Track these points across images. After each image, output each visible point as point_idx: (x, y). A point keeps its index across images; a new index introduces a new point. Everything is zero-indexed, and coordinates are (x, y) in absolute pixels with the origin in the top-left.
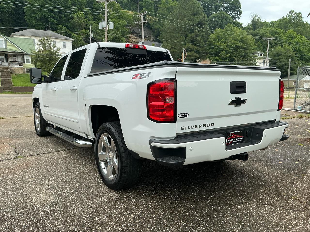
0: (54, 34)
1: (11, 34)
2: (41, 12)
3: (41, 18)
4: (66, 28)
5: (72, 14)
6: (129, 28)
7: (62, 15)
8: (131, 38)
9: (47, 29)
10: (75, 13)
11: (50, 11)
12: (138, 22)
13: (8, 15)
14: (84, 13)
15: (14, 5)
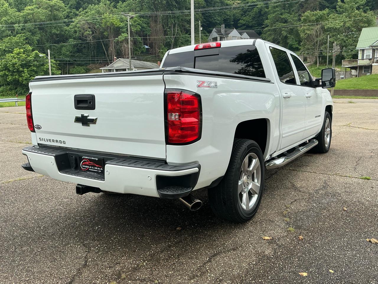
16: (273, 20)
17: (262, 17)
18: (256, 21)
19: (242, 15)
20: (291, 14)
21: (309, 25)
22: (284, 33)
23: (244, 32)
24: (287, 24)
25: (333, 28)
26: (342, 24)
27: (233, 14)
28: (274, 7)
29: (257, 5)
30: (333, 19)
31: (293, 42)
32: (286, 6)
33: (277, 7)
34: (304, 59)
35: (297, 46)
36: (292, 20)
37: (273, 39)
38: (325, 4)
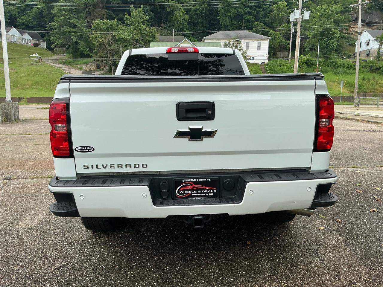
0: (249, 34)
1: (202, 39)
2: (236, 8)
3: (235, 16)
4: (264, 24)
5: (272, 5)
6: (350, 15)
7: (259, 10)
8: (353, 28)
9: (241, 29)
10: (276, 4)
11: (245, 7)
12: (354, 5)
13: (202, 17)
14: (286, 3)
15: (209, 5)
16: (61, 23)
17: (44, 18)
18: (37, 22)
19: (19, 13)
20: (79, 20)
21: (100, 34)
22: (75, 39)
23: (25, 32)
24: (76, 30)
25: (124, 39)
26: (131, 36)
27: (8, 11)
28: (61, 10)
29: (37, 5)
30: (123, 30)
31: (84, 48)
32: (74, 10)
33: (64, 10)
34: (97, 67)
35: (89, 53)
36: (81, 26)
37: (62, 43)
38: (111, 15)
